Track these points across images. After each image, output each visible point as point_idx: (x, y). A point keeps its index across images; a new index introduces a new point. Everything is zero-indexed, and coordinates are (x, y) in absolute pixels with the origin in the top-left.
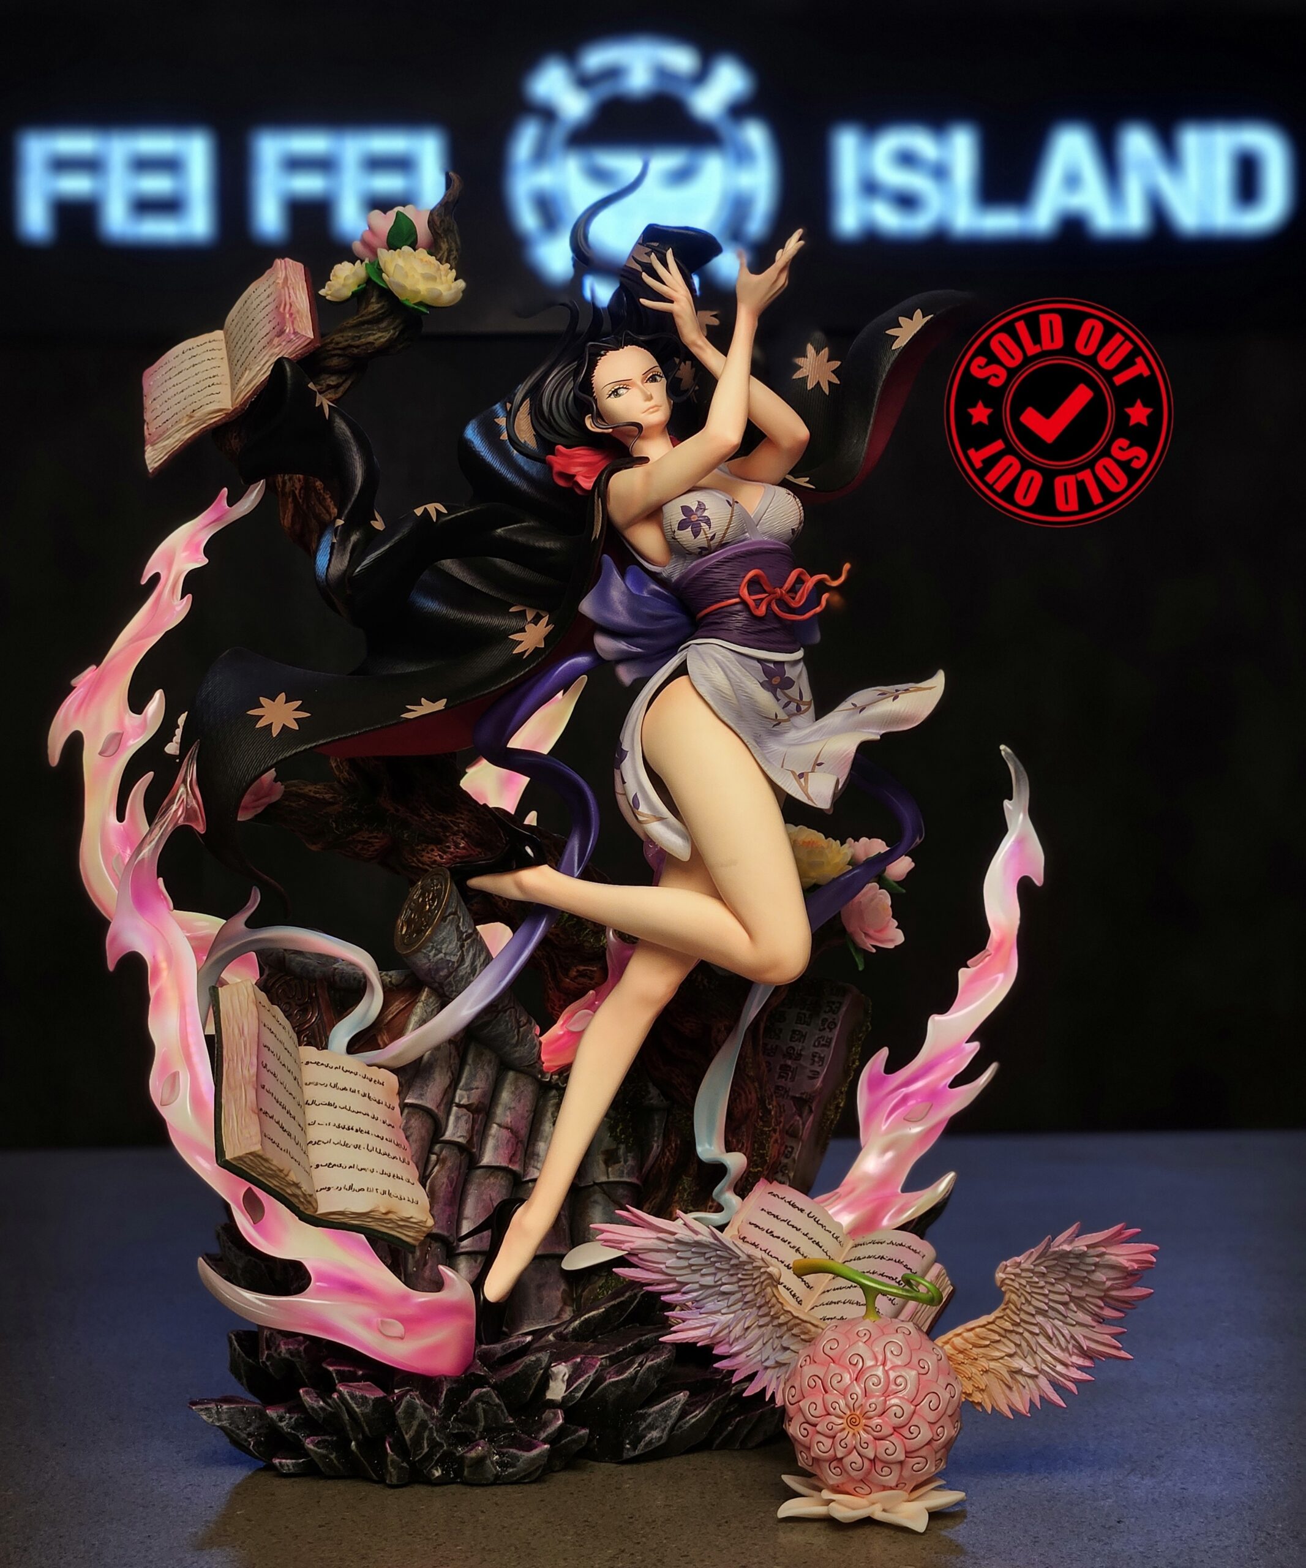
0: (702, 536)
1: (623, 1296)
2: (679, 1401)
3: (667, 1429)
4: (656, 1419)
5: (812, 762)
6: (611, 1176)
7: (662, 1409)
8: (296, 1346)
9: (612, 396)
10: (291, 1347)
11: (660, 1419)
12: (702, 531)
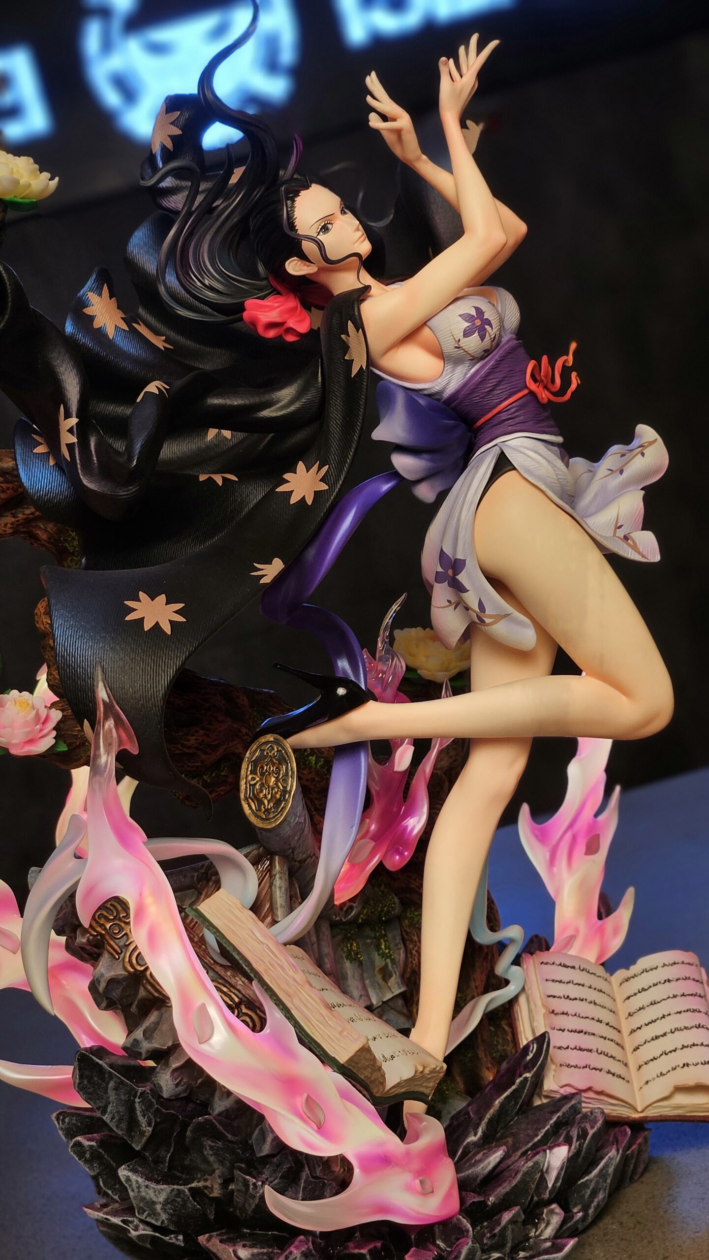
0: (487, 338)
1: (514, 1084)
2: (613, 1158)
3: (608, 1187)
4: (597, 1183)
5: (613, 527)
6: (393, 990)
7: (601, 1170)
8: (306, 1247)
9: (321, 233)
10: (303, 1249)
11: (601, 1181)
12: (487, 334)
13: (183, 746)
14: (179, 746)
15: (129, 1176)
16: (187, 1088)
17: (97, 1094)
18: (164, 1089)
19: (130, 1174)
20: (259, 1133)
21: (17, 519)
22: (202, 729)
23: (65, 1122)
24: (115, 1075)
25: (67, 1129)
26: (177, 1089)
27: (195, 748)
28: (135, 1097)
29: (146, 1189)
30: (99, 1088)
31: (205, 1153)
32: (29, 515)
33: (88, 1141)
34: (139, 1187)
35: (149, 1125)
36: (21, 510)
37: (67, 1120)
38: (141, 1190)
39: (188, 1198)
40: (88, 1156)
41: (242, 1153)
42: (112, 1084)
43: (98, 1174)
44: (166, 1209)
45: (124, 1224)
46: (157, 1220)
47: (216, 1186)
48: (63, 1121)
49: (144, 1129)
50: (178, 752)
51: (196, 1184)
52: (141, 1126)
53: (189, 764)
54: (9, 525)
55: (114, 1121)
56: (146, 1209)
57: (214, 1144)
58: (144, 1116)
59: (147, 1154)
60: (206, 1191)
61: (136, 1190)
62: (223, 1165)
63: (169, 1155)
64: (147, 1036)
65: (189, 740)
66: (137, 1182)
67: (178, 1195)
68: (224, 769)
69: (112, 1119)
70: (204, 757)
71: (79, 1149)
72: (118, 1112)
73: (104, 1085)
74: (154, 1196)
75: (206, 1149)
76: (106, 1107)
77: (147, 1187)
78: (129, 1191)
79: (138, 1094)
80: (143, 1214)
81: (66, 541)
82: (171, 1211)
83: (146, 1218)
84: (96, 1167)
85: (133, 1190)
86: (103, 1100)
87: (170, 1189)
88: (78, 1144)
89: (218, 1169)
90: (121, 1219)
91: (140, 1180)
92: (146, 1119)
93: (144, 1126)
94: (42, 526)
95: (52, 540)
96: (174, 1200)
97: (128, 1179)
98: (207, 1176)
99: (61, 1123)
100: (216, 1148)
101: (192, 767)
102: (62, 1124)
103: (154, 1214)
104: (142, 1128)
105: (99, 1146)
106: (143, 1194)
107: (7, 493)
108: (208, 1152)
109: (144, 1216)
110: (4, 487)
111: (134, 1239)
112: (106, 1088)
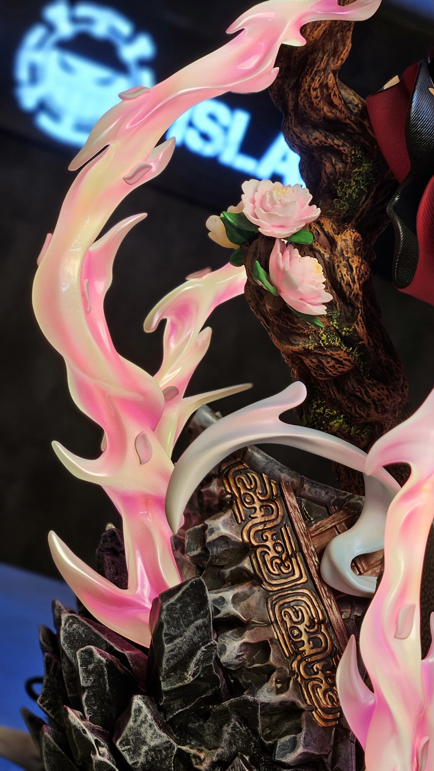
13: (366, 392)
14: (363, 391)
15: (142, 707)
16: (240, 664)
17: (178, 622)
18: (227, 653)
19: (144, 706)
20: (289, 740)
21: (326, 141)
22: (387, 389)
23: (72, 626)
24: (210, 616)
25: (70, 633)
26: (234, 660)
27: (374, 401)
28: (203, 645)
29: (149, 728)
30: (185, 618)
31: (225, 728)
32: (335, 144)
33: (100, 654)
34: (143, 722)
35: (193, 676)
36: (333, 136)
37: (75, 626)
38: (143, 725)
39: (172, 756)
40: (91, 667)
41: (253, 748)
42: (199, 622)
43: (88, 687)
44: (148, 754)
45: (95, 744)
46: (132, 758)
47: (208, 762)
48: (71, 625)
49: (188, 676)
50: (359, 394)
51: (188, 748)
52: (187, 672)
53: (358, 409)
54: (317, 141)
55: (171, 653)
56: (132, 743)
57: (239, 726)
58: (196, 665)
59: (164, 698)
60: (193, 760)
61: (139, 723)
62: (229, 747)
63: (180, 711)
64: (235, 600)
65: (373, 391)
66: (146, 716)
67: (166, 749)
68: (365, 432)
69: (172, 651)
70: (372, 411)
71: (87, 657)
72: (180, 648)
73: (192, 618)
74: (149, 737)
75: (228, 726)
76: (175, 637)
77: (151, 726)
78: (131, 719)
79: (209, 644)
80: (124, 746)
81: (342, 185)
82: (151, 758)
83: (124, 751)
84: (91, 680)
85: (135, 721)
86: (178, 631)
87: (167, 739)
88: (90, 653)
89: (223, 748)
90: (96, 738)
91: (150, 717)
92: (195, 669)
93: (189, 673)
94: (333, 161)
95: (332, 177)
96: (160, 751)
97: (139, 710)
98: (203, 748)
99: (67, 625)
100: (237, 730)
101: (358, 414)
102: (69, 627)
103: (135, 752)
104: (186, 674)
105: (106, 665)
106: (142, 730)
107: (341, 115)
108: (227, 729)
109: (123, 749)
110: (343, 109)
111: (94, 762)
112: (193, 622)
